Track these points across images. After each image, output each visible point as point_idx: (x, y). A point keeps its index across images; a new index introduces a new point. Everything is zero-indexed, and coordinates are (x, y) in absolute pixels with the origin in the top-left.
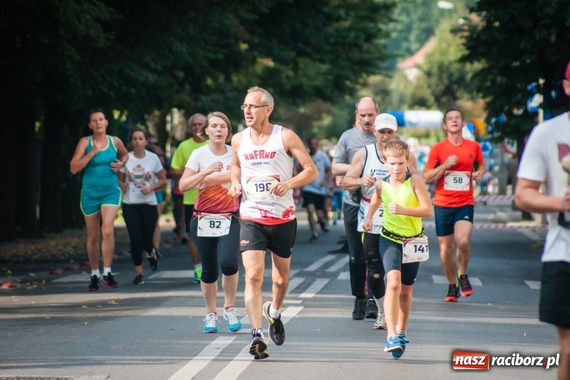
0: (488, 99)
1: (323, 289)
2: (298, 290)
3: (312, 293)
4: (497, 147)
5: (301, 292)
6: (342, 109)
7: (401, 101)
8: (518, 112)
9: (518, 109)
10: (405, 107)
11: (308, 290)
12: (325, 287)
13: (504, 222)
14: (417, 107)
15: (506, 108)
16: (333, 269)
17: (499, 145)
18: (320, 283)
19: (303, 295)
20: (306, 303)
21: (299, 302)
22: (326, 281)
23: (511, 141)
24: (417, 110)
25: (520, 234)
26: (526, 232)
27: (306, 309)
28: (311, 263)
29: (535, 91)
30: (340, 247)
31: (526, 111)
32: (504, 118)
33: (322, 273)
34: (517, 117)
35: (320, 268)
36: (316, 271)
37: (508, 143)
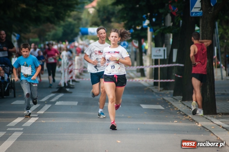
0: (126, 22)
1: (48, 109)
2: (37, 110)
3: (43, 111)
4: (130, 44)
5: (38, 111)
6: (60, 27)
7: (87, 23)
8: (139, 28)
9: (139, 26)
10: (88, 26)
11: (41, 110)
12: (49, 108)
13: (133, 78)
14: (93, 26)
15: (133, 26)
16: (53, 100)
17: (131, 43)
18: (47, 107)
19: (38, 112)
20: (40, 116)
21: (37, 115)
22: (49, 106)
23: (136, 41)
24: (94, 27)
25: (140, 83)
26: (143, 83)
27: (40, 119)
28: (43, 98)
29: (146, 18)
30: (57, 90)
31: (142, 28)
32: (132, 31)
33: (48, 102)
34: (138, 30)
35: (47, 100)
36: (45, 101)
37: (135, 42)
